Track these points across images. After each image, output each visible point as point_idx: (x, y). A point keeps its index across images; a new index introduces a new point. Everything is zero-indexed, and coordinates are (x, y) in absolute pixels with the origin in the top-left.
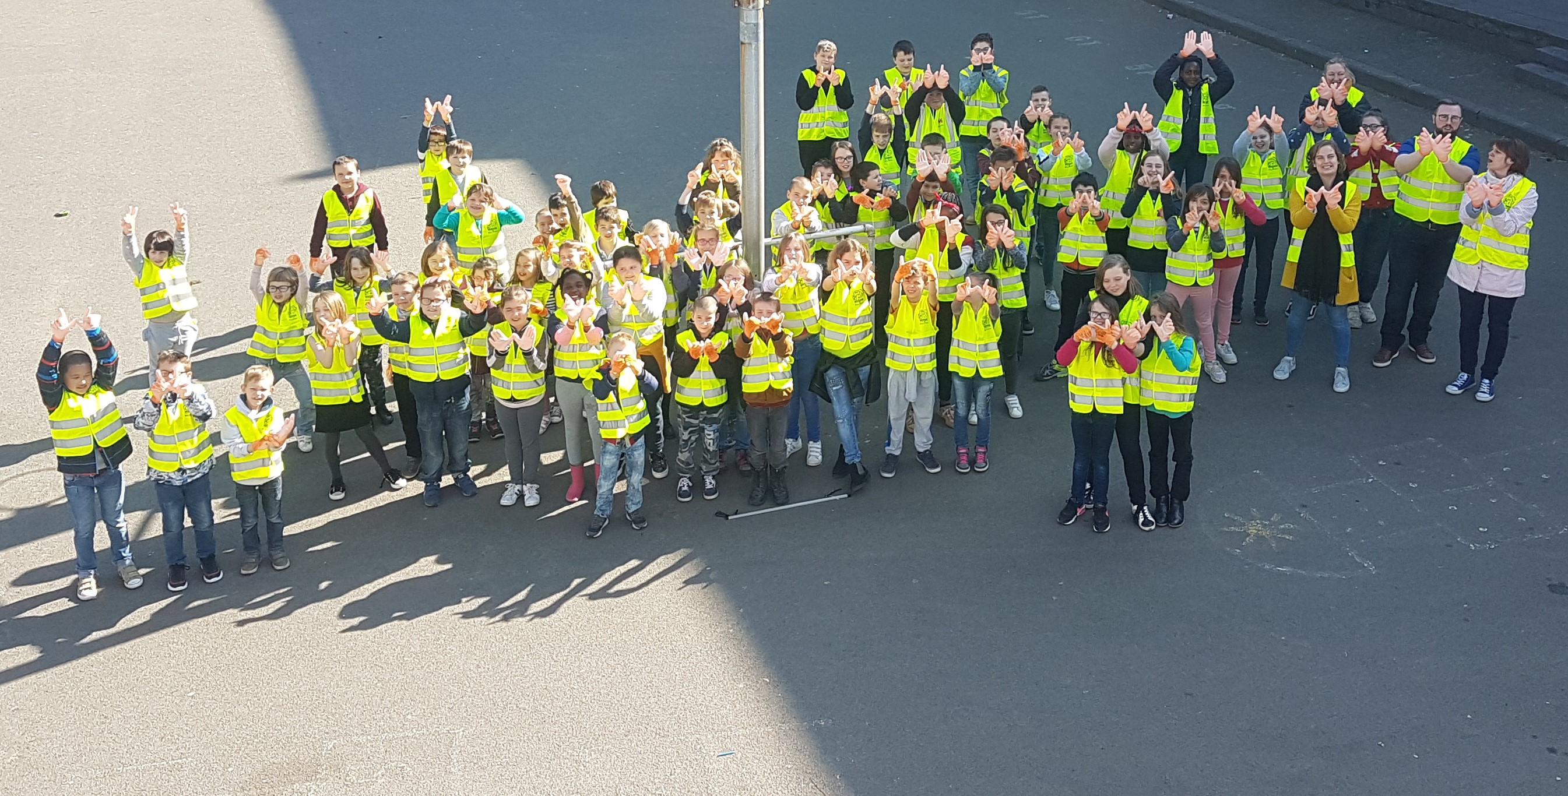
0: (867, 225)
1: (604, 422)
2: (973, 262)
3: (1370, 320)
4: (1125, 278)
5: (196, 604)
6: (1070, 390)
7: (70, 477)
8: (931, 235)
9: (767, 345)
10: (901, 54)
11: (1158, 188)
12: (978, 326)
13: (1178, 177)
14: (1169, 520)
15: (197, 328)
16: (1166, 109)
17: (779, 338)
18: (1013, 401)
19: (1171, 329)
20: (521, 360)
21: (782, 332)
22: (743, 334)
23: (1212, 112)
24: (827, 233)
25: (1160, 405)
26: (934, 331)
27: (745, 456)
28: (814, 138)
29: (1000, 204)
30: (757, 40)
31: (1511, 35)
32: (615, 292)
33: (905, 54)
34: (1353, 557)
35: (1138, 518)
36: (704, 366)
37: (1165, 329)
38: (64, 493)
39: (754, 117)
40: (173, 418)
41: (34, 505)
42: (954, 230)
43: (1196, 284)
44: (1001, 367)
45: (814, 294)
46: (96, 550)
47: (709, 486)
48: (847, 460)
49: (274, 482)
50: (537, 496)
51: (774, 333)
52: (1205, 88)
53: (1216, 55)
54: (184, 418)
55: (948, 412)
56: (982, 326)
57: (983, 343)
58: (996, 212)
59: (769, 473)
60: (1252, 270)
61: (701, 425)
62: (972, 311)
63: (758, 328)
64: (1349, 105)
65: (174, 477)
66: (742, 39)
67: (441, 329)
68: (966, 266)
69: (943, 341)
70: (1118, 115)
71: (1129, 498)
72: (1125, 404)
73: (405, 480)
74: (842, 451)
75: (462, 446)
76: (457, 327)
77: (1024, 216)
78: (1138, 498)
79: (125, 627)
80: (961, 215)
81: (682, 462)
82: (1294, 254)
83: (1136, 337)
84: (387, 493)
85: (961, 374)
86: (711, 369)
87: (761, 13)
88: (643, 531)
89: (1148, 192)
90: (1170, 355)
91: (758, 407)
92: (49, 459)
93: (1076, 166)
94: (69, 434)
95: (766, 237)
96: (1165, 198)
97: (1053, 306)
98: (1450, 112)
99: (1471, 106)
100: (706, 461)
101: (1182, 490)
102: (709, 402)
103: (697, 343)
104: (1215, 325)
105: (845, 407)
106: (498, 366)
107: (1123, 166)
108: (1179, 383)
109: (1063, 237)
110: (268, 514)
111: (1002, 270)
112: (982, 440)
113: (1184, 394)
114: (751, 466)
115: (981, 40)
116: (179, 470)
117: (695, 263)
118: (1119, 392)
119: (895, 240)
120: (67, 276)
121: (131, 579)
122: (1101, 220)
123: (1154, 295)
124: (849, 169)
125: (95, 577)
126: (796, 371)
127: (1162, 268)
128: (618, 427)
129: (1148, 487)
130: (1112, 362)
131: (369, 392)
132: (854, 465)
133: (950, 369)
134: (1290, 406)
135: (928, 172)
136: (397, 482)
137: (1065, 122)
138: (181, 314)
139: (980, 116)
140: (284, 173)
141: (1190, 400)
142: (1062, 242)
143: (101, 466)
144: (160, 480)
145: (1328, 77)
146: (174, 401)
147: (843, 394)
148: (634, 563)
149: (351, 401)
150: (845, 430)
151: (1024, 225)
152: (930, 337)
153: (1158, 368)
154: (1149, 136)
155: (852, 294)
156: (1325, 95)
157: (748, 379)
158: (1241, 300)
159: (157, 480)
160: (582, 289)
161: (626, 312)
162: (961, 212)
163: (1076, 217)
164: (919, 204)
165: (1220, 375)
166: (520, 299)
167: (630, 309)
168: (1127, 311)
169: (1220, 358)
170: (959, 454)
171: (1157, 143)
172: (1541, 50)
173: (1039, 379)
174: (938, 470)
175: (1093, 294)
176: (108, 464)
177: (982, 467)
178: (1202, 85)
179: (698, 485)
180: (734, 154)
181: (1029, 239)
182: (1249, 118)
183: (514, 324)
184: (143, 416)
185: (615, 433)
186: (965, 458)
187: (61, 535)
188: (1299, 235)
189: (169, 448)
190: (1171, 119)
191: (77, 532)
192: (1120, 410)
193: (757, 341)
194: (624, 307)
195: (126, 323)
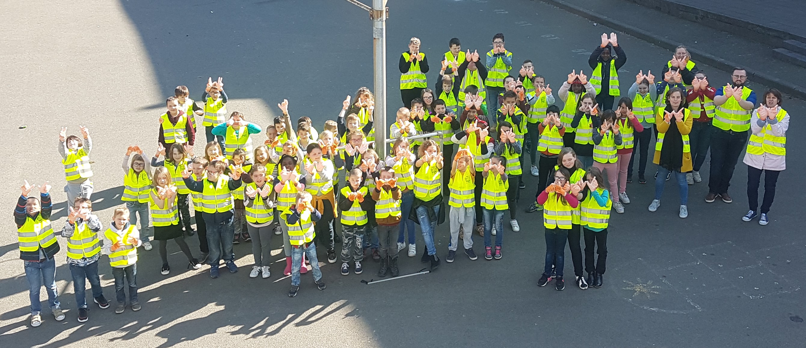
0: (439, 132)
1: (292, 236)
2: (493, 151)
3: (698, 181)
4: (574, 159)
5: (92, 328)
6: (544, 217)
7: (27, 262)
8: (473, 137)
9: (388, 193)
10: (454, 46)
11: (590, 113)
12: (496, 183)
13: (600, 106)
14: (595, 284)
15: (92, 186)
16: (594, 72)
17: (395, 190)
18: (515, 223)
19: (596, 185)
20: (261, 203)
21: (397, 187)
22: (376, 188)
23: (616, 74)
24: (419, 136)
25: (590, 225)
26: (473, 187)
27: (376, 251)
28: (409, 88)
29: (508, 121)
30: (382, 37)
31: (771, 34)
32: (308, 167)
33: (457, 46)
34: (689, 303)
35: (579, 283)
36: (356, 205)
37: (593, 185)
38: (24, 271)
39: (381, 77)
40: (80, 231)
41: (9, 277)
42: (484, 134)
43: (608, 162)
44: (507, 204)
45: (411, 170)
46: (41, 300)
47: (358, 267)
48: (429, 254)
49: (132, 266)
50: (269, 273)
51: (392, 187)
52: (613, 62)
53: (618, 45)
54: (86, 231)
55: (481, 229)
56: (498, 184)
57: (498, 192)
58: (506, 126)
59: (388, 260)
60: (638, 155)
61: (354, 235)
62: (493, 175)
63: (383, 185)
64: (687, 70)
65: (80, 262)
66: (374, 36)
67: (218, 186)
68: (490, 153)
69: (478, 191)
70: (569, 75)
71: (574, 273)
72: (573, 224)
73: (200, 265)
74: (426, 249)
75: (229, 246)
76: (227, 185)
77: (520, 128)
78: (579, 273)
79: (55, 340)
80: (488, 127)
81: (344, 255)
82: (659, 146)
83: (578, 190)
84: (191, 271)
85: (486, 208)
86: (360, 206)
87: (384, 23)
88: (324, 290)
89: (584, 114)
90: (596, 198)
91: (383, 226)
92: (16, 253)
93: (547, 102)
94: (27, 240)
95: (387, 138)
96: (593, 117)
97: (535, 173)
98: (740, 73)
99: (750, 70)
100: (356, 254)
101: (601, 269)
102: (359, 223)
103: (353, 193)
104: (618, 183)
105: (427, 227)
106: (250, 206)
107: (572, 100)
108: (600, 214)
109: (540, 138)
110: (129, 282)
111: (509, 156)
112: (499, 243)
113: (603, 219)
114: (379, 256)
115: (498, 38)
116: (83, 258)
117: (350, 153)
118: (570, 218)
119: (454, 139)
120: (25, 159)
121: (58, 316)
122: (561, 129)
123: (588, 169)
124: (430, 103)
125: (40, 315)
126: (403, 207)
127: (591, 154)
128: (300, 239)
129: (584, 267)
130: (565, 202)
131: (182, 219)
132: (433, 256)
133: (481, 205)
134: (657, 225)
135: (471, 106)
136: (196, 265)
137: (541, 80)
138: (86, 179)
139: (497, 76)
140: (138, 106)
141: (606, 223)
142: (540, 141)
143: (42, 257)
144: (73, 263)
145: (677, 55)
146: (81, 222)
147: (426, 220)
148: (318, 307)
149: (172, 224)
150: (427, 239)
151: (521, 132)
152: (472, 190)
153: (590, 206)
154: (586, 87)
155: (430, 169)
156: (675, 65)
157: (379, 211)
158: (632, 170)
159: (71, 264)
160: (291, 166)
161: (314, 178)
162: (488, 125)
163: (547, 127)
164: (466, 121)
165: (621, 209)
166: (261, 170)
167: (316, 176)
168: (574, 176)
169: (621, 201)
170: (486, 250)
171: (590, 90)
172: (786, 41)
173: (528, 211)
174: (476, 258)
175: (556, 168)
176: (45, 257)
177: (498, 257)
178: (611, 60)
179: (352, 266)
180: (370, 95)
181: (523, 139)
182: (637, 76)
183: (258, 184)
184: (65, 231)
185: (298, 242)
186: (490, 252)
187: (23, 293)
188: (661, 136)
189: (78, 247)
190: (596, 78)
191: (31, 292)
192: (570, 227)
193: (383, 192)
194: (313, 175)
195: (56, 183)
